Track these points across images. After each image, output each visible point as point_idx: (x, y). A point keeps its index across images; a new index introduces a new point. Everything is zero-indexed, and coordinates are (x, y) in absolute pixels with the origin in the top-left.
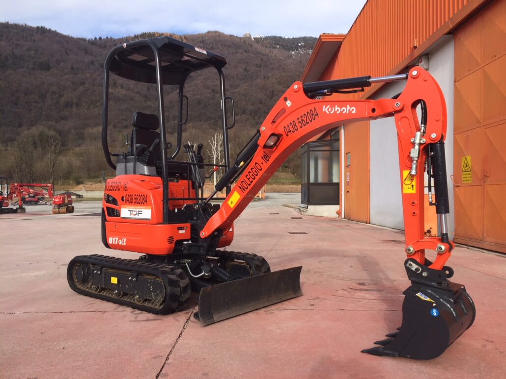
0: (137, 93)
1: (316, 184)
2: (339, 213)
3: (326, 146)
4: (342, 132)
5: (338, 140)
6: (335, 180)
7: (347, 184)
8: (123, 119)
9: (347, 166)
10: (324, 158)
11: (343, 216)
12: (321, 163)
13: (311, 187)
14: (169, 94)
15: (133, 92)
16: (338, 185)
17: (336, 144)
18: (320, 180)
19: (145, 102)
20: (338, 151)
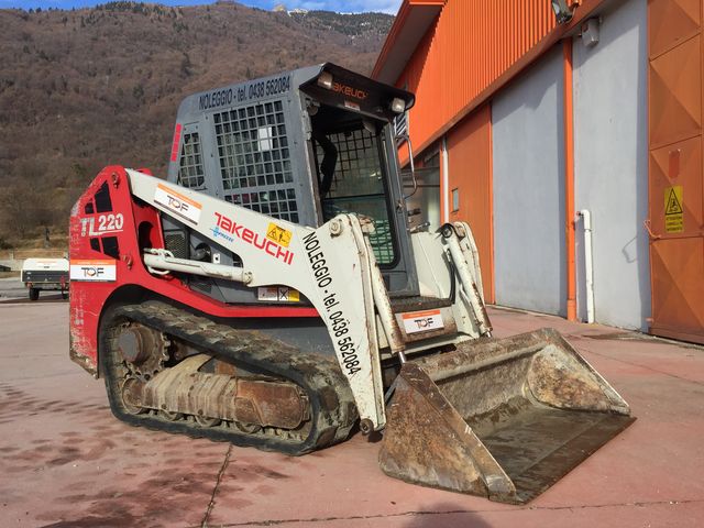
0: (101, 99)
4: (445, 155)
5: (438, 169)
8: (79, 142)
9: (453, 212)
14: (155, 101)
15: (96, 98)
17: (433, 177)
19: (116, 114)
20: (438, 186)
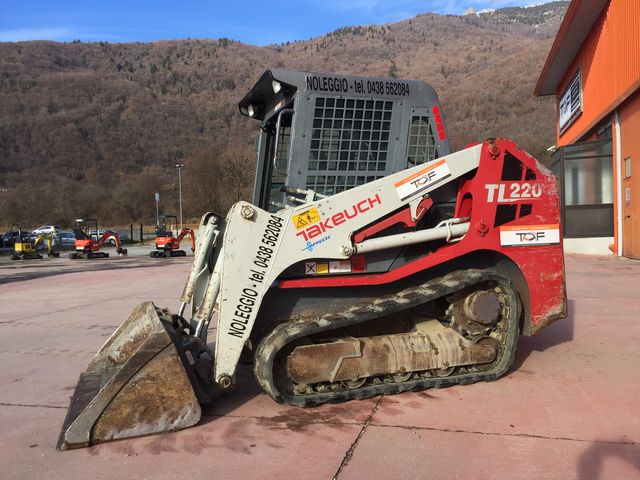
1: (576, 207)
2: (614, 249)
3: (590, 150)
4: (617, 128)
5: (610, 140)
6: (606, 200)
7: (626, 205)
9: (626, 179)
10: (587, 169)
11: (620, 254)
12: (581, 176)
13: (568, 213)
16: (611, 206)
17: (607, 146)
18: (581, 201)
20: (611, 156)
